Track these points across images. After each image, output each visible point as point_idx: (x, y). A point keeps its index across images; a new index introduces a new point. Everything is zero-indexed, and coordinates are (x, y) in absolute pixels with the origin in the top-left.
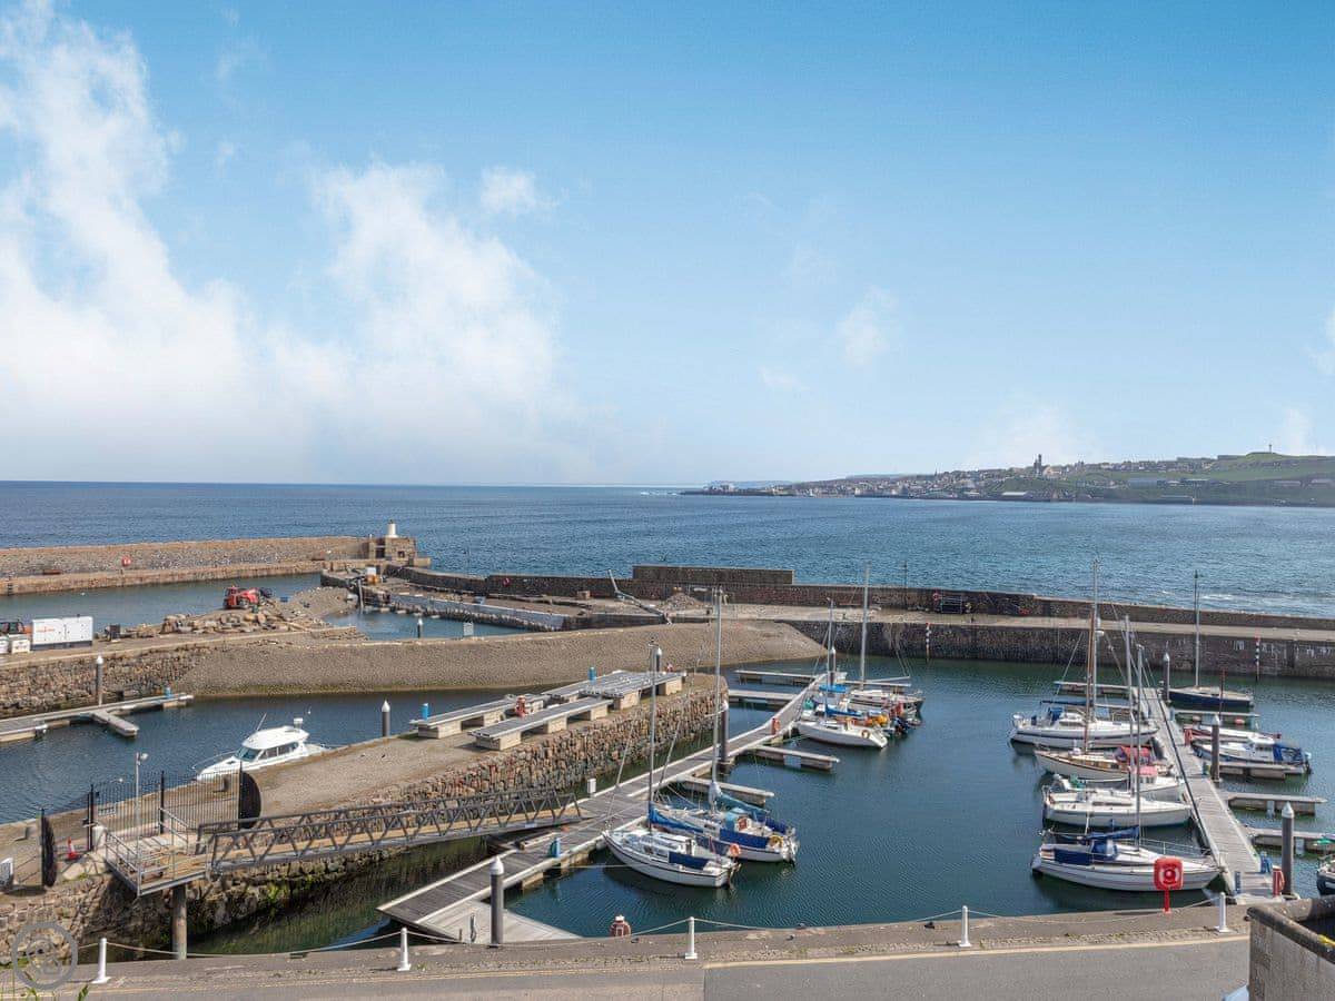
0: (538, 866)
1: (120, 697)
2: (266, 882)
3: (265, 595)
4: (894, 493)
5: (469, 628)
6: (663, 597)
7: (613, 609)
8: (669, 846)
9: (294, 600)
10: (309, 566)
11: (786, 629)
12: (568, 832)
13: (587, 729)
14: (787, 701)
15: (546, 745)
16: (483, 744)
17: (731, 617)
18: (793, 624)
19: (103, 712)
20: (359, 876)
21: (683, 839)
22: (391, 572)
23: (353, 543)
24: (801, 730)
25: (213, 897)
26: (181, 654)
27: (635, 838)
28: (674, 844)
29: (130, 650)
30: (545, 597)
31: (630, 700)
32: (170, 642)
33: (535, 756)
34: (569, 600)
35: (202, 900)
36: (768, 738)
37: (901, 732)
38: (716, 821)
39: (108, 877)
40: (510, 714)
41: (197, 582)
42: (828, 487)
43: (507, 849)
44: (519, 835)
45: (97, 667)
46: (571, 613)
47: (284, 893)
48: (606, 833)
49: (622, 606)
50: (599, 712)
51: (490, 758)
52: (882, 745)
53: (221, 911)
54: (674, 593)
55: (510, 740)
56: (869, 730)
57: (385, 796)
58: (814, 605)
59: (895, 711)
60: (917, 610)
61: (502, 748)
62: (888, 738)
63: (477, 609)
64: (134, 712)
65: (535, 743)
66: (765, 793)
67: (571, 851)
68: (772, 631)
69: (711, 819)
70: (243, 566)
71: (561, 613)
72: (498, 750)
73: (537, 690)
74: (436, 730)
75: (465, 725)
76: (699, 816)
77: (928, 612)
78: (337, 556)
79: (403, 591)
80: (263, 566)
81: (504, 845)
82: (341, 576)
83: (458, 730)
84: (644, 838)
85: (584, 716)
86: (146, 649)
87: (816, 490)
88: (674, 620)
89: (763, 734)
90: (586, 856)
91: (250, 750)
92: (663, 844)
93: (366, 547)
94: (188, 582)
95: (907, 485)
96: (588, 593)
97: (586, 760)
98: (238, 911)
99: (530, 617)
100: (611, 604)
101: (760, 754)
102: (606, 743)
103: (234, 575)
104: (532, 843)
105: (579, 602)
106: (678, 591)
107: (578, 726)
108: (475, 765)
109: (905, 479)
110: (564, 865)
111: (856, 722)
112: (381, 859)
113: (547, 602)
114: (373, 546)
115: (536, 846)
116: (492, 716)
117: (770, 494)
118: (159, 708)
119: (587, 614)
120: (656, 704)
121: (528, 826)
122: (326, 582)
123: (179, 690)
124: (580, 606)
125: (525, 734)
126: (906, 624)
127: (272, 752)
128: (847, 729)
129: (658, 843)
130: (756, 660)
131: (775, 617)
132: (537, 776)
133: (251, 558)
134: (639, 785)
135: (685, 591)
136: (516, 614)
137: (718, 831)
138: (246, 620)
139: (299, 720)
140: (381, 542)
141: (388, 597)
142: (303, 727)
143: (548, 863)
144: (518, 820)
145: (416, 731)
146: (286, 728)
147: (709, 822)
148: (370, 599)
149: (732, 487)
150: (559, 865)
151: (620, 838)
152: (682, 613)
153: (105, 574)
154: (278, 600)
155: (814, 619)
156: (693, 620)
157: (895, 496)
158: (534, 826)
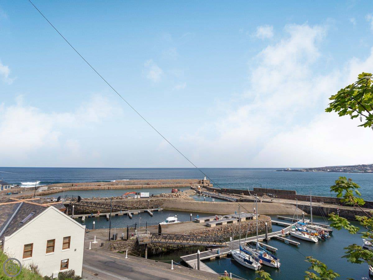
0: (214, 255)
1: (152, 208)
2: (162, 247)
3: (179, 190)
4: (341, 171)
5: (213, 200)
6: (261, 196)
7: (248, 198)
8: (244, 257)
9: (184, 192)
10: (189, 185)
11: (293, 206)
12: (223, 249)
13: (232, 225)
14: (289, 225)
15: (222, 227)
16: (207, 225)
17: (278, 202)
18: (295, 205)
19: (149, 210)
20: (180, 250)
21: (248, 256)
22: (204, 187)
23: (197, 180)
24: (291, 234)
25: (153, 248)
26: (162, 201)
27: (237, 253)
28: (245, 257)
29: (154, 199)
30: (233, 194)
31: (243, 220)
32: (161, 198)
33: (219, 230)
34: (239, 195)
35: (151, 248)
36: (280, 234)
37: (323, 239)
38: (258, 253)
39: (136, 240)
40: (215, 220)
41: (170, 187)
42: (319, 169)
43: (209, 250)
44: (212, 247)
45: (148, 202)
46: (238, 198)
47: (165, 250)
48: (231, 251)
49: (251, 197)
50: (235, 222)
51: (208, 228)
52: (316, 242)
53: (154, 251)
54: (264, 195)
55: (213, 225)
56: (311, 236)
57: (186, 233)
58: (303, 201)
59: (320, 232)
60: (336, 204)
61: (211, 227)
62: (318, 240)
63: (219, 196)
64: (154, 211)
65: (219, 227)
66: (275, 249)
67: (222, 253)
68: (289, 206)
69: (257, 252)
70: (178, 184)
71: (236, 198)
72: (210, 227)
73: (222, 215)
74: (199, 221)
75: (205, 221)
76: (254, 251)
77: (339, 205)
78: (195, 183)
79: (205, 190)
80: (181, 185)
81: (209, 249)
82: (194, 187)
83: (204, 221)
84: (239, 254)
85: (231, 222)
86: (157, 199)
87: (315, 170)
88: (263, 202)
89: (279, 233)
90: (226, 255)
91: (167, 221)
92: (243, 256)
93: (200, 181)
94: (168, 187)
95: (345, 169)
96: (243, 194)
97: (232, 233)
98: (157, 252)
99: (229, 198)
100: (248, 197)
101: (278, 238)
102: (237, 229)
103: (176, 186)
104: (214, 250)
105: (241, 196)
106: (265, 195)
107: (230, 224)
108: (205, 230)
109: (344, 167)
110: (221, 256)
111: (308, 234)
112: (185, 247)
113: (234, 195)
114: (201, 181)
115: (215, 251)
116: (211, 220)
117: (301, 171)
118: (157, 211)
119: (242, 198)
120: (250, 222)
121: (214, 246)
122: (192, 188)
123: (162, 208)
124: (241, 197)
125: (217, 224)
126: (331, 208)
127: (171, 222)
128: (305, 235)
129: (242, 255)
130: (284, 214)
131: (290, 203)
132: (219, 234)
133: (179, 183)
134: (243, 241)
135: (266, 195)
136: (226, 198)
137: (258, 256)
138: (174, 195)
139: (176, 216)
140: (203, 181)
141: (202, 192)
142: (177, 217)
143: (216, 255)
144: (211, 244)
145: (196, 221)
146: (174, 217)
147: (256, 253)
148: (198, 192)
149: (290, 169)
150: (219, 256)
151: (233, 252)
152: (265, 200)
153: (156, 185)
154: (181, 191)
155: (302, 204)
156: (268, 202)
157: (341, 172)
158: (215, 246)
